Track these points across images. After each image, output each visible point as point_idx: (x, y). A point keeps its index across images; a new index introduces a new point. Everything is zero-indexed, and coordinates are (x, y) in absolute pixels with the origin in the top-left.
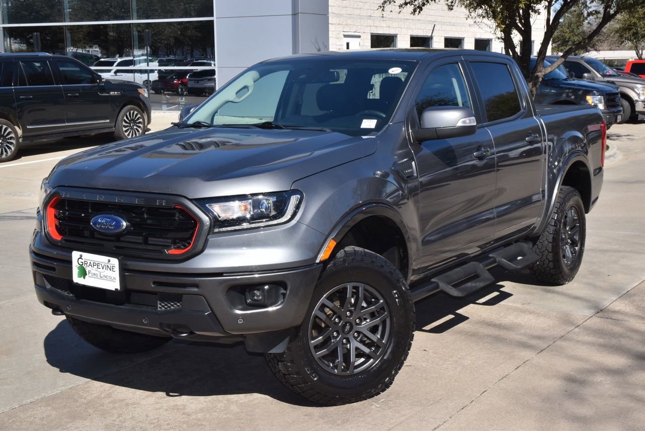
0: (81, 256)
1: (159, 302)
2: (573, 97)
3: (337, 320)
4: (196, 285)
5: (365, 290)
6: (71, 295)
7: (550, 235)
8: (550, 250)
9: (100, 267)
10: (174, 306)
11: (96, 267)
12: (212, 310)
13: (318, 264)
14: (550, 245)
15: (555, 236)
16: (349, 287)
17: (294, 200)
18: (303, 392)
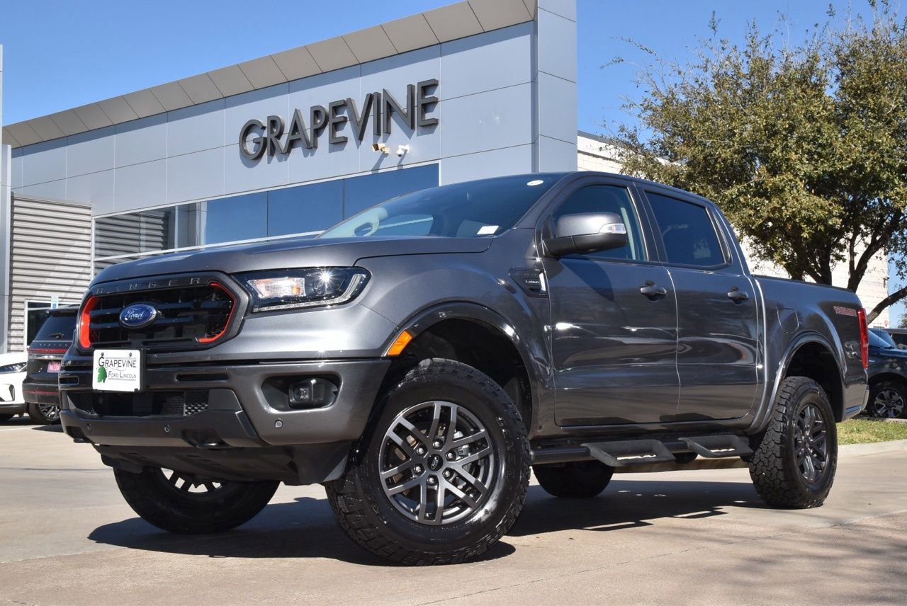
0: (103, 354)
1: (185, 406)
2: (898, 368)
3: (421, 450)
4: (225, 377)
5: (459, 413)
6: (96, 414)
7: (777, 434)
8: (778, 455)
9: (121, 365)
10: (200, 409)
11: (116, 365)
12: (243, 409)
13: (384, 358)
14: (778, 447)
15: (784, 435)
16: (437, 406)
17: (356, 279)
18: (369, 540)
